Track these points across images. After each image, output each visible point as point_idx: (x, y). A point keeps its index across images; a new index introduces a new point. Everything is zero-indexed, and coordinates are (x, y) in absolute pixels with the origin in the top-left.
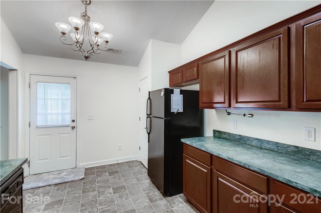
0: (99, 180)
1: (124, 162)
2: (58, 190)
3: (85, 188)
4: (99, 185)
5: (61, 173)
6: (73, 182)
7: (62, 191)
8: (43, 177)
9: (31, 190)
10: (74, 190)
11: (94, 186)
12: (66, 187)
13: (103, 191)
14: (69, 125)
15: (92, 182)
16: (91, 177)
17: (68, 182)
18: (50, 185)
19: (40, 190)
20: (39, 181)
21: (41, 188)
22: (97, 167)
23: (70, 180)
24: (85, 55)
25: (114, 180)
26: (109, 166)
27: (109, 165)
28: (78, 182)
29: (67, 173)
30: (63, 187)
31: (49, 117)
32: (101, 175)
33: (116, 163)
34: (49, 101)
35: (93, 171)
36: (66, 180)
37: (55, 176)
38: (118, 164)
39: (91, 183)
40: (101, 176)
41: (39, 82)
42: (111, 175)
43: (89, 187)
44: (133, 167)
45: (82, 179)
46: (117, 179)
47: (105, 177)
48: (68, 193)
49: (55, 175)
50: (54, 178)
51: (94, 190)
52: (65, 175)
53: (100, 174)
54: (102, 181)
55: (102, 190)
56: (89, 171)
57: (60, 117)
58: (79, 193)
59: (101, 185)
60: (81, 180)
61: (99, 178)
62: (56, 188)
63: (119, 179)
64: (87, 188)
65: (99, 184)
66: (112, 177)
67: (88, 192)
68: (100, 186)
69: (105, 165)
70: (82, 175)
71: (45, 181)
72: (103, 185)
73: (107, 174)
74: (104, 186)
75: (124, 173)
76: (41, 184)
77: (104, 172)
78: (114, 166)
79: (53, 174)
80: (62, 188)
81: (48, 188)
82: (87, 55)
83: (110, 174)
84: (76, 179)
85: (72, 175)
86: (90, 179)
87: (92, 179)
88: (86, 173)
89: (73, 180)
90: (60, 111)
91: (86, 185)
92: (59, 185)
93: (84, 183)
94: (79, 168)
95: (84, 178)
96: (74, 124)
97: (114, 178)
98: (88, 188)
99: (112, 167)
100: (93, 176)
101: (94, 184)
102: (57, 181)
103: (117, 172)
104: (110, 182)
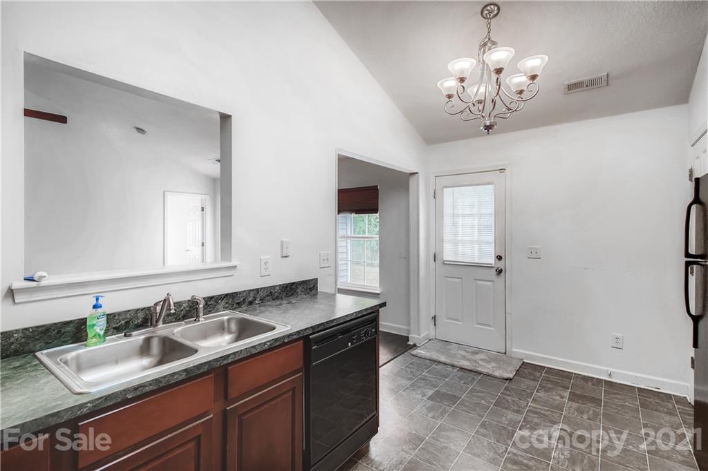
0: (540, 397)
1: (635, 387)
2: (461, 378)
3: (504, 398)
4: (534, 408)
5: (477, 353)
6: (489, 377)
7: (465, 383)
8: (450, 349)
9: (428, 361)
10: (482, 392)
11: (523, 403)
12: (473, 380)
13: (537, 424)
14: (492, 264)
15: (523, 393)
16: (526, 383)
17: (481, 373)
18: (453, 366)
19: (439, 367)
20: (443, 353)
21: (441, 364)
22: (549, 370)
23: (485, 371)
24: (485, 123)
25: (576, 413)
26: (582, 379)
27: (584, 376)
28: (496, 381)
29: (486, 358)
30: (470, 379)
31: (460, 247)
32: (551, 389)
33: (605, 381)
34: (460, 220)
35: (538, 374)
36: (480, 369)
37: (467, 354)
38: (610, 384)
39: (522, 395)
40: (548, 392)
41: (446, 187)
42: (573, 401)
43: (513, 401)
44: (659, 411)
45: (507, 379)
46: (585, 417)
47: (558, 398)
48: (472, 391)
49: (468, 352)
50: (464, 358)
51: (518, 412)
52: (481, 360)
53: (548, 386)
54: (545, 403)
55: (536, 420)
56: (527, 369)
57: (476, 248)
58: (490, 402)
59: (539, 410)
60: (504, 381)
61: (541, 394)
62: (460, 374)
63: (589, 419)
64: (507, 401)
65: (534, 405)
66: (575, 405)
67: (506, 409)
68: (535, 410)
69: (572, 373)
70: (511, 372)
71: (449, 356)
72: (543, 412)
73: (567, 394)
74: (544, 415)
75: (616, 411)
76: (443, 359)
77: (562, 387)
78: (593, 385)
79: (466, 351)
80: (467, 379)
81: (450, 369)
82: (488, 123)
83: (574, 397)
84: (497, 374)
85: (493, 364)
86: (524, 387)
87: (527, 389)
88: (521, 372)
89: (490, 373)
90: (476, 238)
91: (508, 393)
92: (467, 371)
93: (506, 389)
94: (511, 358)
95: (511, 379)
96: (500, 265)
97: (578, 410)
98: (510, 400)
99: (590, 383)
100: (532, 383)
101: (525, 400)
102: (466, 364)
103: (597, 402)
104: (563, 413)
